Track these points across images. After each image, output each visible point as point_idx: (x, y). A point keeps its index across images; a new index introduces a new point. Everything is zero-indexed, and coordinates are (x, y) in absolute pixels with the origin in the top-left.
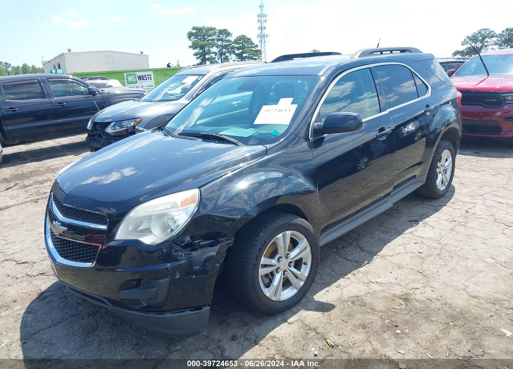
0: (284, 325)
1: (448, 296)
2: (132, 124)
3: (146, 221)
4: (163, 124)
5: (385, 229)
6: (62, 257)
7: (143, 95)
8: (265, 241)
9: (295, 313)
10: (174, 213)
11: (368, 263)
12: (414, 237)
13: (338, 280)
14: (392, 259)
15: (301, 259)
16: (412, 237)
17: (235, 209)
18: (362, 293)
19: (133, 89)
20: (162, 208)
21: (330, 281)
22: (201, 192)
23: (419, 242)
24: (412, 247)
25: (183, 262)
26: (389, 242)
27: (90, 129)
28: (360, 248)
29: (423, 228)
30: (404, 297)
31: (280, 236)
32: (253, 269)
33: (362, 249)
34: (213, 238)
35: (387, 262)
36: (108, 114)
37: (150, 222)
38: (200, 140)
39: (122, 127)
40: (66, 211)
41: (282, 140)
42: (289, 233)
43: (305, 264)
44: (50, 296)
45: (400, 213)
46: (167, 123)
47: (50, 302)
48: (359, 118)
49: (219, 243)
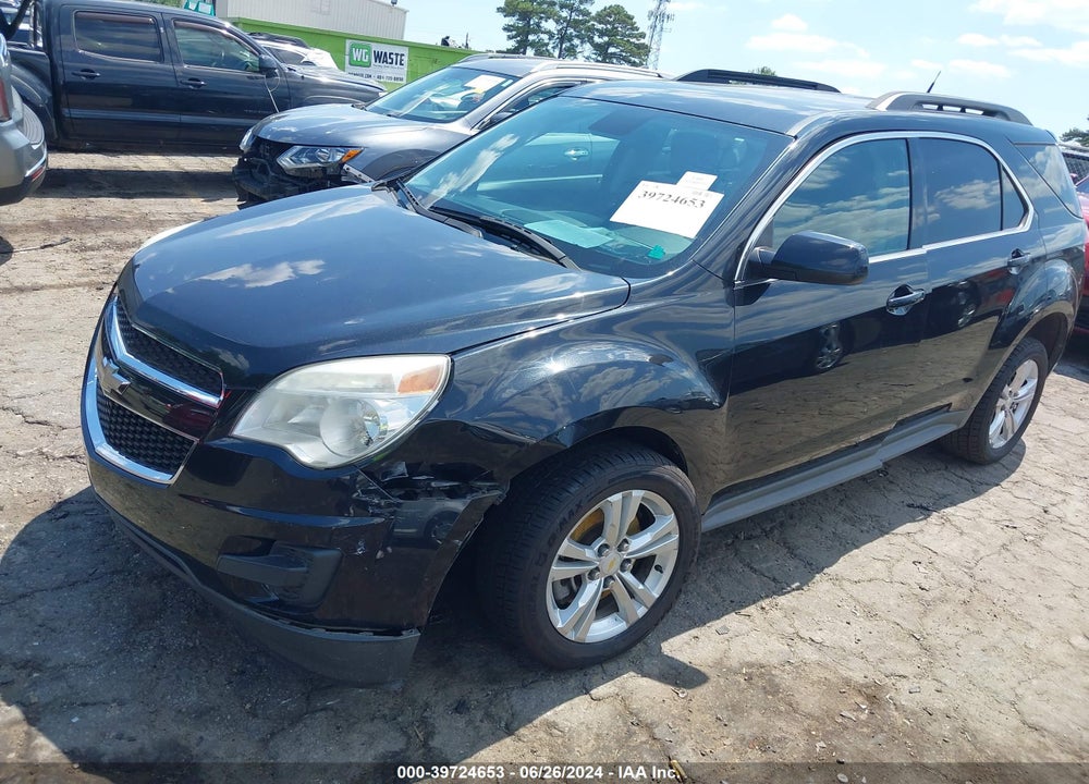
0: (581, 702)
1: (972, 710)
2: (338, 158)
3: (312, 406)
4: (402, 175)
5: (849, 513)
6: (109, 443)
7: (377, 98)
8: (579, 506)
9: (612, 678)
10: (381, 403)
11: (798, 589)
12: (914, 547)
13: (723, 615)
14: (854, 589)
15: (653, 557)
16: (909, 545)
17: (527, 418)
18: (774, 661)
19: (357, 79)
20: (355, 384)
21: (706, 613)
22: (453, 366)
23: (925, 560)
24: (905, 569)
25: (378, 520)
26: (857, 547)
27: (246, 151)
28: (789, 548)
29: (937, 528)
30: (869, 691)
31: (616, 498)
32: (537, 563)
33: (792, 551)
34: (461, 477)
35: (843, 595)
36: (291, 124)
37: (323, 410)
38: (477, 233)
39: (314, 159)
40: (136, 343)
41: (670, 273)
42: (638, 494)
43: (659, 568)
44: (77, 513)
45: (891, 482)
46: (410, 176)
47: (75, 527)
48: (863, 257)
49: (472, 490)
